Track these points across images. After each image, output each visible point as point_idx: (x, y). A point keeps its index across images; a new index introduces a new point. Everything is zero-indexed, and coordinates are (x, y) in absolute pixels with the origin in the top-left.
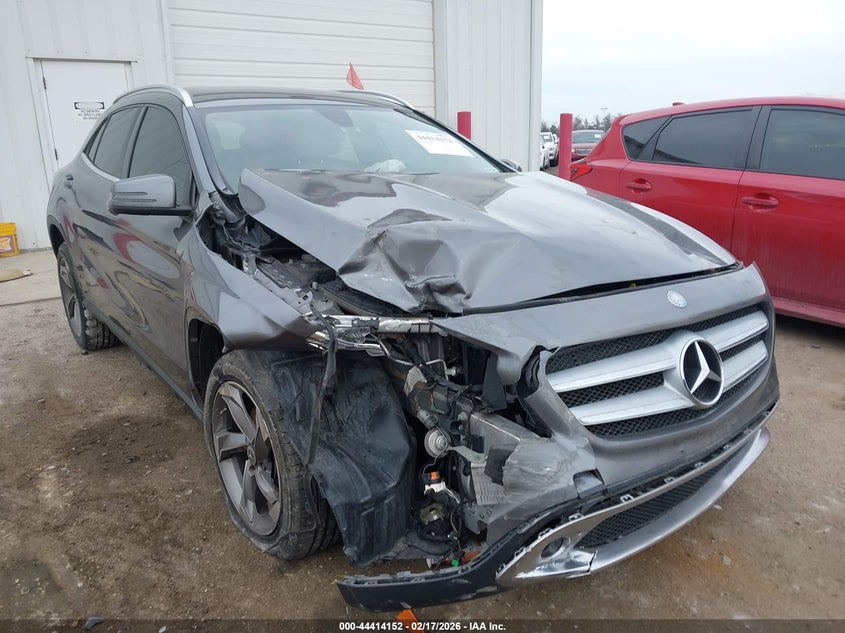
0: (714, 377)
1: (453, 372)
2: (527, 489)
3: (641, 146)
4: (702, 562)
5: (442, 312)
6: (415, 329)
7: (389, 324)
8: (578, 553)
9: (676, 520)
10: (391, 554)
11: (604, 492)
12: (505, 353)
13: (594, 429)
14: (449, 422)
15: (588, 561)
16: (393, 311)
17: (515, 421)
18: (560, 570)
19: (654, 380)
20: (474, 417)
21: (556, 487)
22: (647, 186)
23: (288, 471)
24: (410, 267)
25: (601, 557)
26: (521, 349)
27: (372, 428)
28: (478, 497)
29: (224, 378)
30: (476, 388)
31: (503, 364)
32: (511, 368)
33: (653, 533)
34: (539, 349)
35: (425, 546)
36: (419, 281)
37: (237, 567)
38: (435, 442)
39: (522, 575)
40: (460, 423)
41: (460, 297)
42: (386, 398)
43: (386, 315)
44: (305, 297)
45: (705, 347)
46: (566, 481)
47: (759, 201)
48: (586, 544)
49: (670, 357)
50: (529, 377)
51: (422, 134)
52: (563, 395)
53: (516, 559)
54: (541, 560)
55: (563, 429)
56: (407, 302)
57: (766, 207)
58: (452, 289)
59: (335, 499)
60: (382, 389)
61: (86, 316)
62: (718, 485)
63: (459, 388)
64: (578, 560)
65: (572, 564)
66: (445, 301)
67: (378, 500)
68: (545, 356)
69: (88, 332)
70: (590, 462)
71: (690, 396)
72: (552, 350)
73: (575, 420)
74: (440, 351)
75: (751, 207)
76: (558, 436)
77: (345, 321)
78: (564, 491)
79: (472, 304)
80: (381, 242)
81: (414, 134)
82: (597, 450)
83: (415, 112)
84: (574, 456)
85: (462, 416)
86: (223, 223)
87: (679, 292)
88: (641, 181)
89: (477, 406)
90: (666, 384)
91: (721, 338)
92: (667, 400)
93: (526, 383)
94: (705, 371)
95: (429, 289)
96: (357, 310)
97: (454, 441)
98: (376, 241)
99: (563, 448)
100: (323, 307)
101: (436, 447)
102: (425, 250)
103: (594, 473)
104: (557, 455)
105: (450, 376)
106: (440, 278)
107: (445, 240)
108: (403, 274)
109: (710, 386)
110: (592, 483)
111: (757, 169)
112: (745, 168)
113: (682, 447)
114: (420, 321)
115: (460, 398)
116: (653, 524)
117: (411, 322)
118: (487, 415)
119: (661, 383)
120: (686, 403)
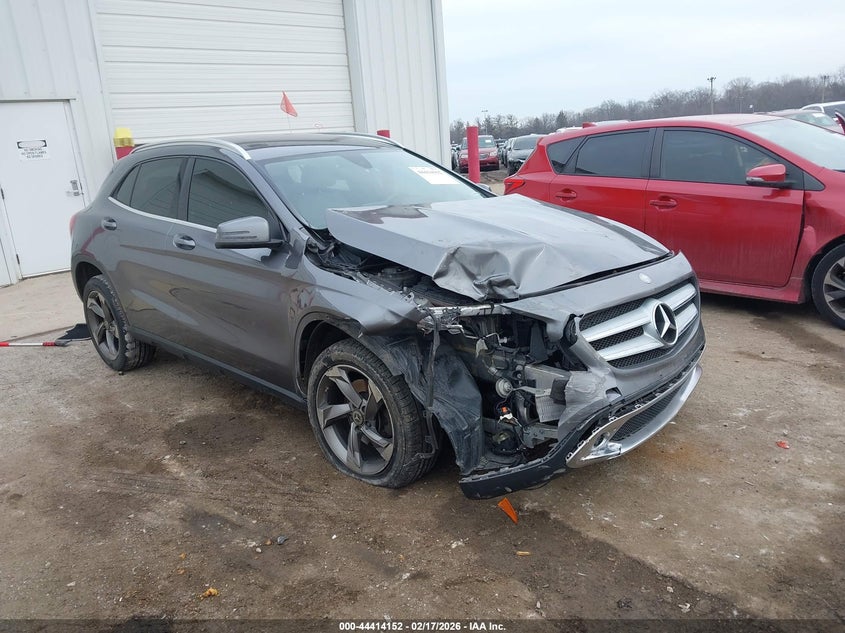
0: (672, 327)
1: (505, 340)
2: (580, 403)
3: (563, 166)
4: (673, 455)
5: (500, 299)
6: (482, 313)
7: (466, 310)
8: (611, 444)
9: (660, 423)
10: (479, 466)
11: (623, 401)
12: (552, 321)
13: (613, 363)
14: (510, 374)
15: (618, 448)
16: (469, 301)
17: (555, 367)
18: (602, 454)
19: (637, 332)
20: (528, 367)
21: (597, 399)
22: (573, 195)
23: (403, 419)
24: (474, 270)
25: (624, 447)
26: (561, 317)
27: (451, 385)
28: (540, 417)
29: (331, 364)
30: (523, 349)
31: (550, 328)
32: (555, 330)
33: (649, 431)
34: (572, 317)
35: (499, 459)
36: (483, 280)
37: (362, 497)
38: (503, 387)
39: (583, 459)
40: (519, 372)
41: (512, 288)
42: (458, 364)
43: (462, 305)
44: (410, 296)
45: (666, 308)
46: (601, 396)
47: (663, 203)
48: (617, 438)
49: (645, 315)
50: (569, 333)
51: (420, 169)
52: (592, 343)
53: (580, 448)
54: (594, 449)
55: (594, 364)
56: (476, 295)
57: (668, 207)
58: (507, 283)
59: (448, 429)
60: (453, 358)
61: (126, 339)
62: (678, 401)
63: (514, 351)
64: (613, 448)
65: (608, 451)
66: (502, 291)
67: (471, 429)
68: (577, 320)
69: (127, 354)
70: (613, 383)
71: (661, 340)
72: (580, 316)
73: (602, 358)
74: (493, 328)
75: (657, 208)
76: (592, 369)
77: (438, 311)
78: (601, 402)
79: (522, 291)
80: (456, 255)
81: (416, 170)
82: (615, 375)
83: (405, 149)
84: (603, 380)
85: (519, 368)
86: (317, 251)
87: (645, 274)
88: (567, 191)
89: (529, 361)
90: (645, 333)
91: (674, 301)
92: (646, 343)
93: (568, 339)
94: (667, 324)
95: (491, 284)
96: (442, 303)
97: (514, 383)
98: (453, 254)
99: (596, 375)
100: (422, 302)
101: (504, 390)
102: (484, 258)
103: (615, 390)
104: (594, 380)
105: (503, 344)
106: (497, 277)
107: (499, 251)
108: (472, 276)
109: (671, 332)
110: (615, 397)
111: (657, 178)
112: (649, 177)
113: (660, 372)
114: (484, 307)
115: (516, 357)
116: (647, 426)
117: (479, 308)
118: (535, 365)
119: (642, 333)
120: (659, 344)
